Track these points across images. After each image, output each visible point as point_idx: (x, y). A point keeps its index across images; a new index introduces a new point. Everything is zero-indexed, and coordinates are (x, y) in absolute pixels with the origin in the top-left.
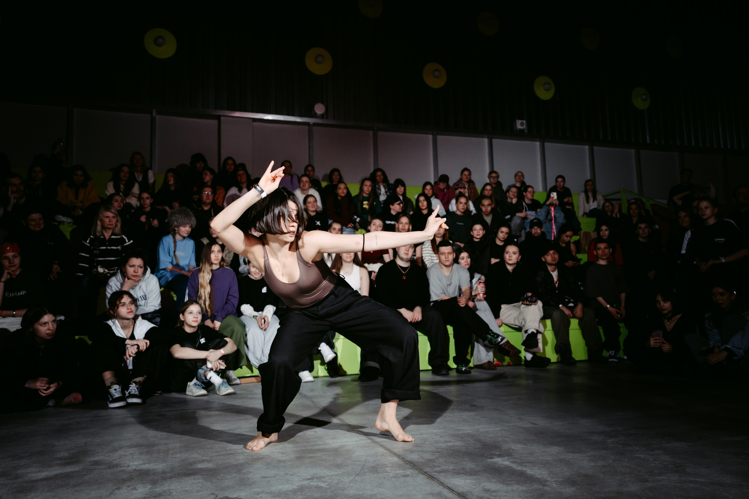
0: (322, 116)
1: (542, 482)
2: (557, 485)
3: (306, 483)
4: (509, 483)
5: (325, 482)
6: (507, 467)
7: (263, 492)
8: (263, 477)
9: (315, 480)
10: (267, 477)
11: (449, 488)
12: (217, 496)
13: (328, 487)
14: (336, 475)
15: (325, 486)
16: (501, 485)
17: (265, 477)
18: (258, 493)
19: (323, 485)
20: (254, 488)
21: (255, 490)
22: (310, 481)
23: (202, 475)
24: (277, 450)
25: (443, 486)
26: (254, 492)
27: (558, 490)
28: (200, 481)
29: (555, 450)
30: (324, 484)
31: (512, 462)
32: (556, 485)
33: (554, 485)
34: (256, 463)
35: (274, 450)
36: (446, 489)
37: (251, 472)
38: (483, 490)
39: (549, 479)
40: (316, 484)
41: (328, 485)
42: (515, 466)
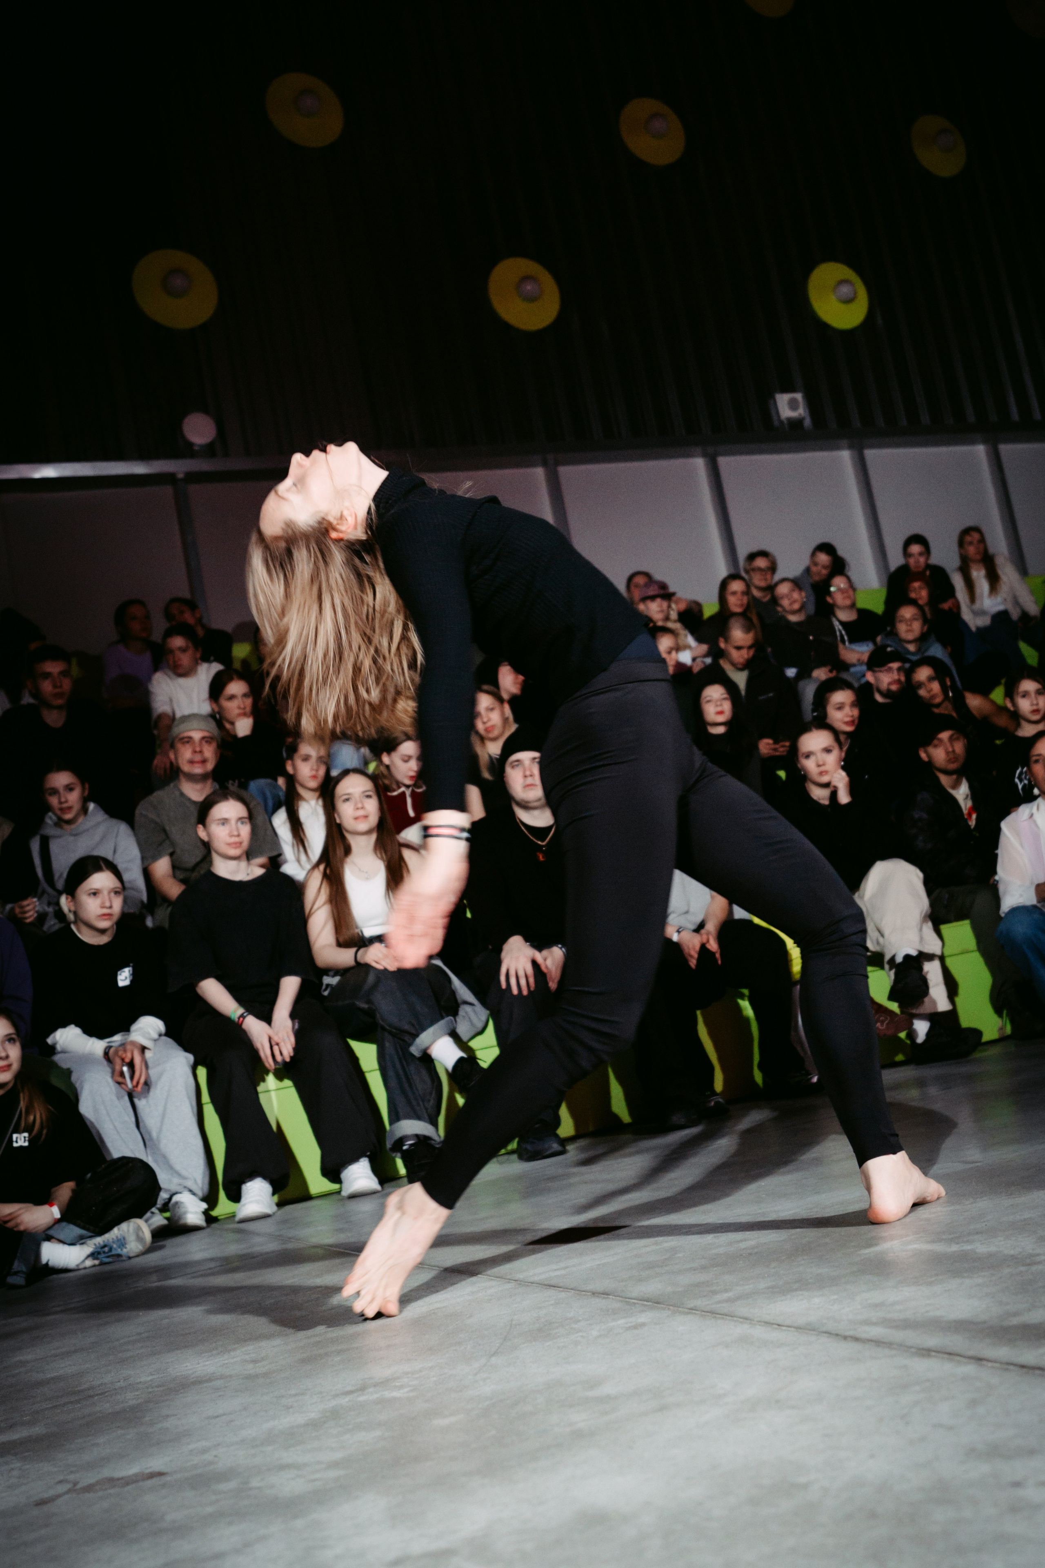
3: (345, 1401)
5: (401, 1387)
7: (219, 1445)
8: (208, 1418)
9: (371, 1390)
10: (224, 1414)
11: (768, 1323)
13: (412, 1394)
14: (430, 1368)
15: (407, 1395)
17: (217, 1417)
18: (204, 1451)
19: (396, 1394)
20: (189, 1444)
21: (191, 1447)
22: (356, 1395)
23: (15, 1455)
24: (238, 1359)
25: (750, 1323)
26: (191, 1451)
28: (12, 1466)
30: (402, 1391)
34: (181, 1395)
35: (226, 1362)
36: (758, 1327)
37: (168, 1416)
40: (376, 1396)
41: (412, 1391)
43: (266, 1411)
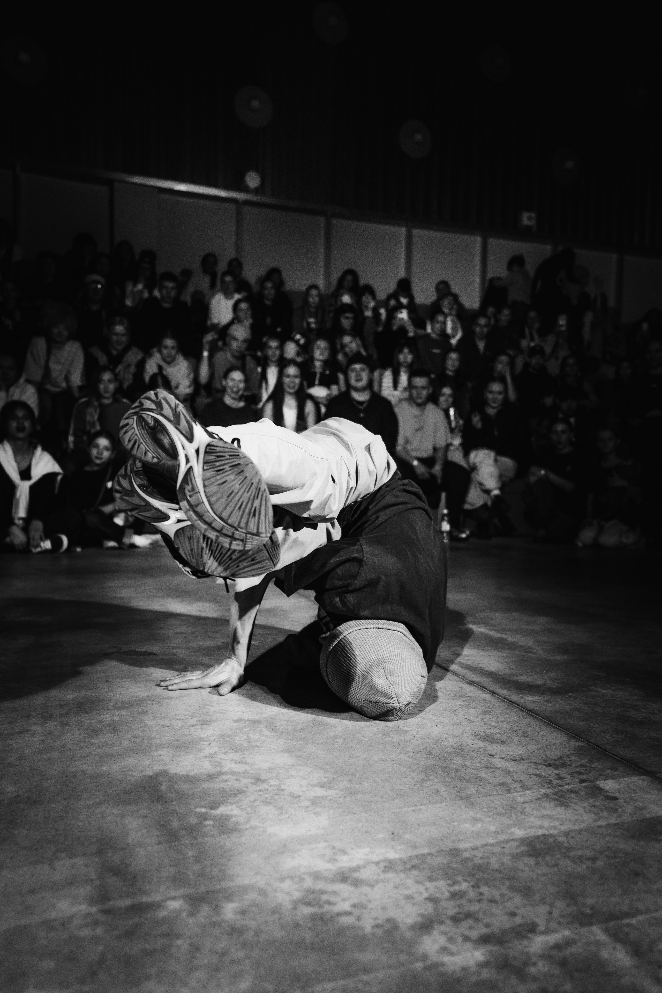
0: (256, 191)
1: (528, 650)
2: (544, 652)
4: (485, 648)
6: (482, 634)
7: (179, 647)
12: (120, 650)
13: (260, 644)
14: (270, 634)
15: (258, 644)
16: (476, 650)
18: (173, 648)
20: (167, 643)
21: (169, 645)
23: (100, 629)
26: (168, 647)
27: (545, 657)
28: (97, 634)
29: (542, 620)
30: (256, 642)
31: (490, 630)
32: (542, 653)
33: (540, 652)
34: (168, 620)
37: (162, 628)
38: (453, 654)
39: (534, 647)
42: (492, 633)
43: (201, 637)
